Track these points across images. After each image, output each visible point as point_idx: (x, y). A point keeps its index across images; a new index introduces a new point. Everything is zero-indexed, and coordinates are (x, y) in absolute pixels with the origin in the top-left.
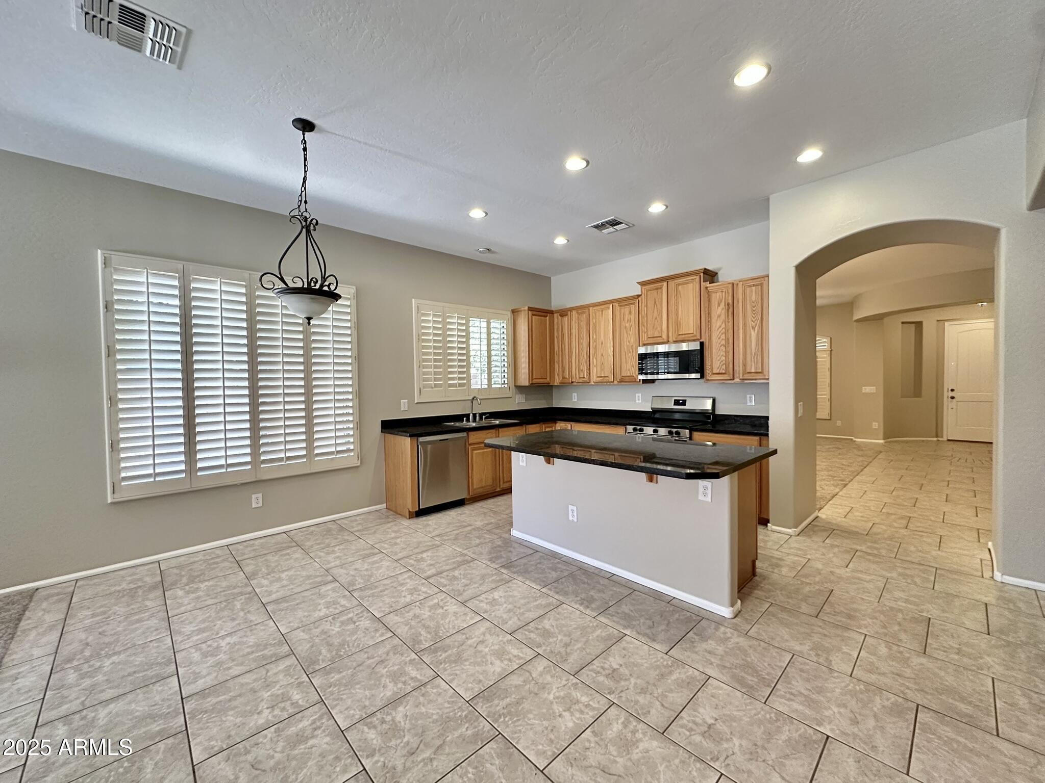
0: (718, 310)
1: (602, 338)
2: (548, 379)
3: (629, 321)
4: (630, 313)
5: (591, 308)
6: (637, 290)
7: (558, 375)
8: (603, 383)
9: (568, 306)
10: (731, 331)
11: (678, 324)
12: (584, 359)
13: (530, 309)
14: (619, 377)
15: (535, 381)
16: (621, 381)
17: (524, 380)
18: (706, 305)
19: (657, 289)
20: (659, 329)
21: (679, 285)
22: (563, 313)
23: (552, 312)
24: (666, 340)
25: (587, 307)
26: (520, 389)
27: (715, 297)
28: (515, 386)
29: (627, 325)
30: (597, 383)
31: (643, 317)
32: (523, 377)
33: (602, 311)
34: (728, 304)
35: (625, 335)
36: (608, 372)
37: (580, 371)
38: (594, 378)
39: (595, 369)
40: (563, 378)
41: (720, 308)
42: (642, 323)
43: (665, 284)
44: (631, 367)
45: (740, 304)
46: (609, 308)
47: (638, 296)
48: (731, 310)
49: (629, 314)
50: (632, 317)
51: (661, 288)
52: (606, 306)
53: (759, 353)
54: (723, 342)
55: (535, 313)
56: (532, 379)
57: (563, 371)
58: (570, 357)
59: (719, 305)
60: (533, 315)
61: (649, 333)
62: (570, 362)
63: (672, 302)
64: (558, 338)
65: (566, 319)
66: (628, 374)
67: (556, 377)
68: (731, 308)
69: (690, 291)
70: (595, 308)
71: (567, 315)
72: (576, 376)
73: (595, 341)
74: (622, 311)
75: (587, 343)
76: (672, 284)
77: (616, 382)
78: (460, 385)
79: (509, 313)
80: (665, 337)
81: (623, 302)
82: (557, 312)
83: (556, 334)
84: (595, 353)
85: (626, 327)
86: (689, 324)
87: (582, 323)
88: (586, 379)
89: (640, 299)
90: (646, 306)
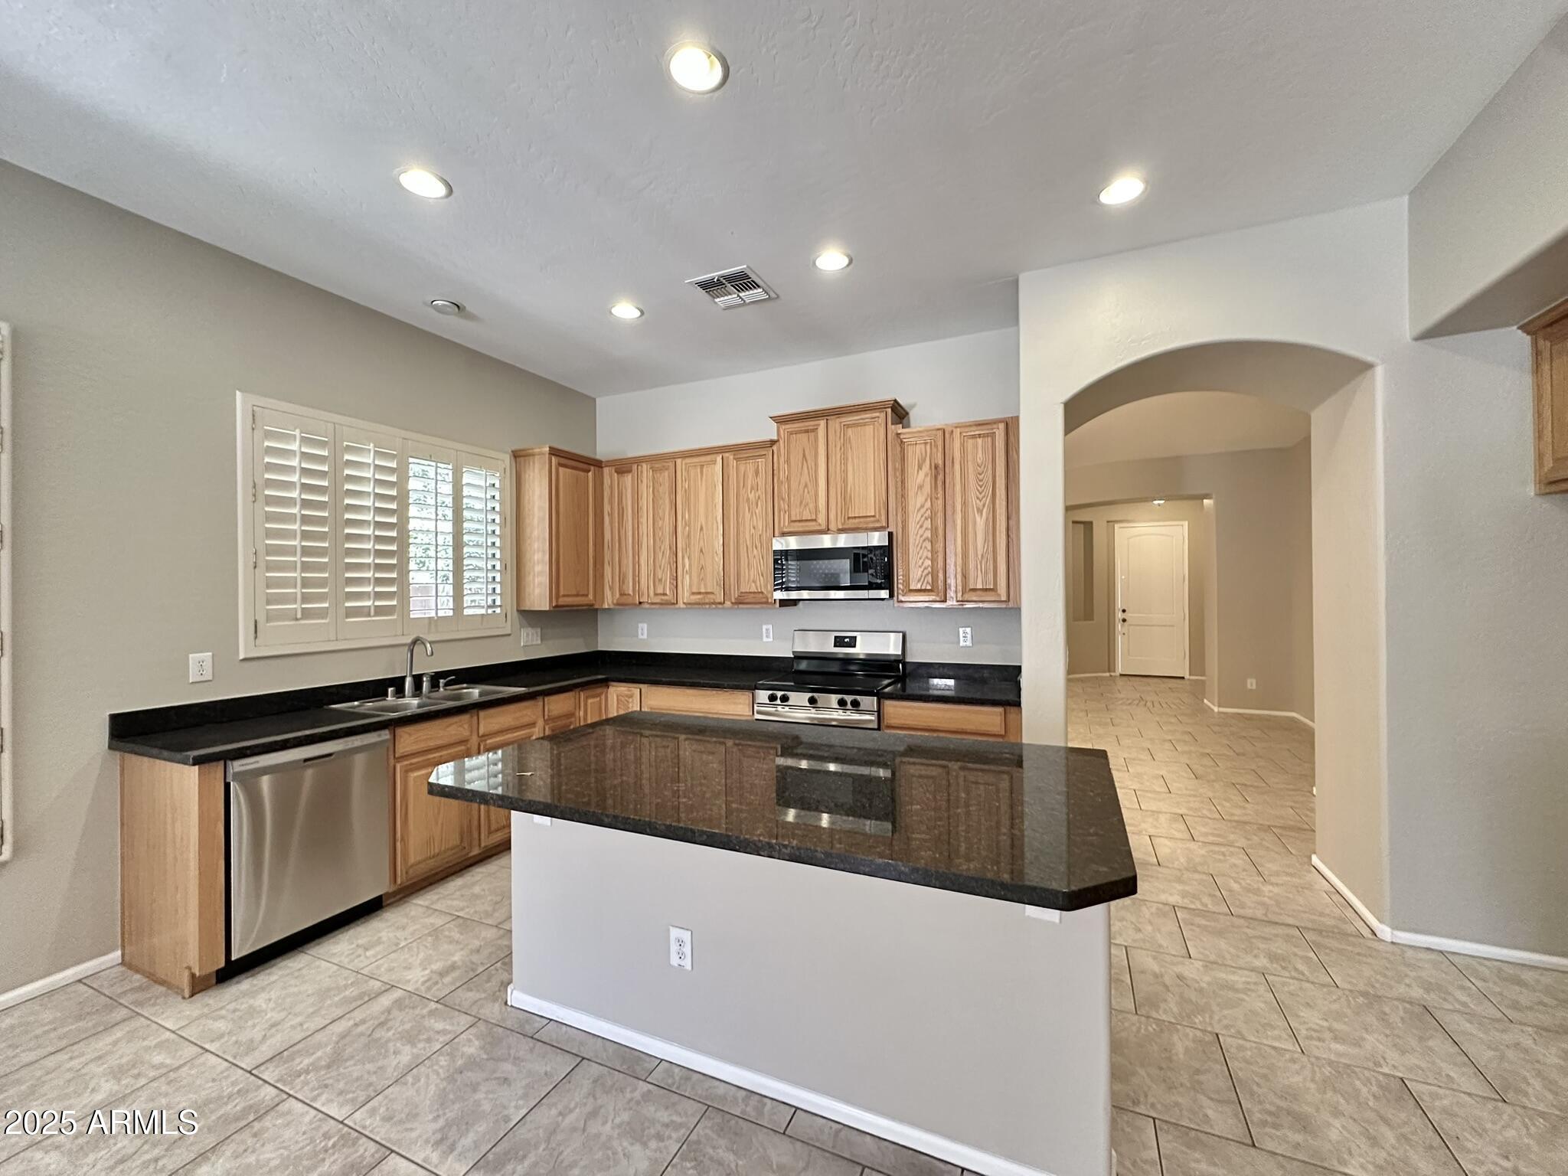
0: (919, 477)
1: (702, 519)
2: (591, 597)
3: (754, 488)
4: (757, 473)
5: (679, 461)
6: (770, 432)
7: (611, 588)
8: (703, 604)
9: (630, 455)
10: (940, 515)
11: (846, 499)
12: (664, 560)
13: (554, 452)
14: (734, 595)
15: (562, 601)
16: (739, 602)
17: (539, 597)
18: (898, 465)
19: (807, 431)
20: (812, 506)
21: (848, 426)
22: (623, 467)
23: (598, 464)
24: (824, 527)
25: (673, 457)
26: (530, 617)
27: (914, 454)
28: (518, 611)
29: (751, 496)
30: (690, 605)
31: (780, 483)
32: (537, 591)
33: (702, 466)
34: (936, 467)
35: (748, 515)
36: (712, 585)
37: (657, 581)
38: (685, 596)
39: (687, 577)
40: (622, 594)
41: (922, 474)
42: (779, 492)
43: (822, 423)
44: (757, 575)
45: (957, 467)
46: (714, 462)
47: (773, 442)
48: (940, 477)
49: (753, 473)
50: (761, 481)
51: (815, 430)
52: (708, 458)
53: (990, 556)
54: (928, 534)
55: (563, 461)
56: (558, 597)
57: (622, 580)
58: (637, 554)
59: (920, 467)
60: (560, 465)
61: (793, 513)
62: (637, 564)
63: (836, 457)
64: (611, 515)
65: (628, 479)
66: (753, 589)
67: (608, 593)
68: (940, 473)
69: (869, 437)
70: (688, 460)
71: (630, 471)
72: (648, 591)
73: (687, 524)
74: (742, 468)
75: (672, 528)
76: (835, 423)
77: (728, 604)
78: (380, 611)
79: (507, 458)
80: (822, 519)
81: (742, 451)
82: (611, 463)
83: (607, 508)
84: (688, 545)
85: (748, 499)
86: (867, 500)
87: (661, 490)
88: (670, 597)
89: (775, 448)
90: (788, 461)
